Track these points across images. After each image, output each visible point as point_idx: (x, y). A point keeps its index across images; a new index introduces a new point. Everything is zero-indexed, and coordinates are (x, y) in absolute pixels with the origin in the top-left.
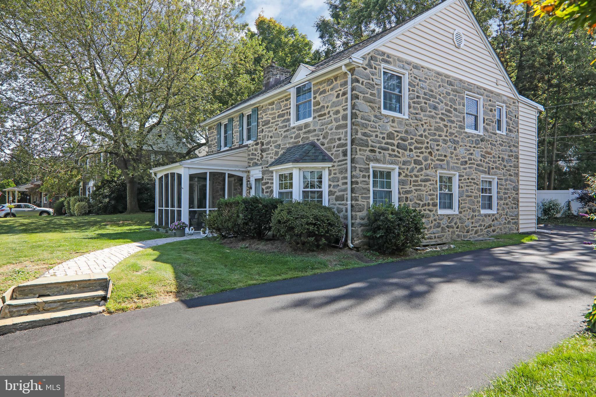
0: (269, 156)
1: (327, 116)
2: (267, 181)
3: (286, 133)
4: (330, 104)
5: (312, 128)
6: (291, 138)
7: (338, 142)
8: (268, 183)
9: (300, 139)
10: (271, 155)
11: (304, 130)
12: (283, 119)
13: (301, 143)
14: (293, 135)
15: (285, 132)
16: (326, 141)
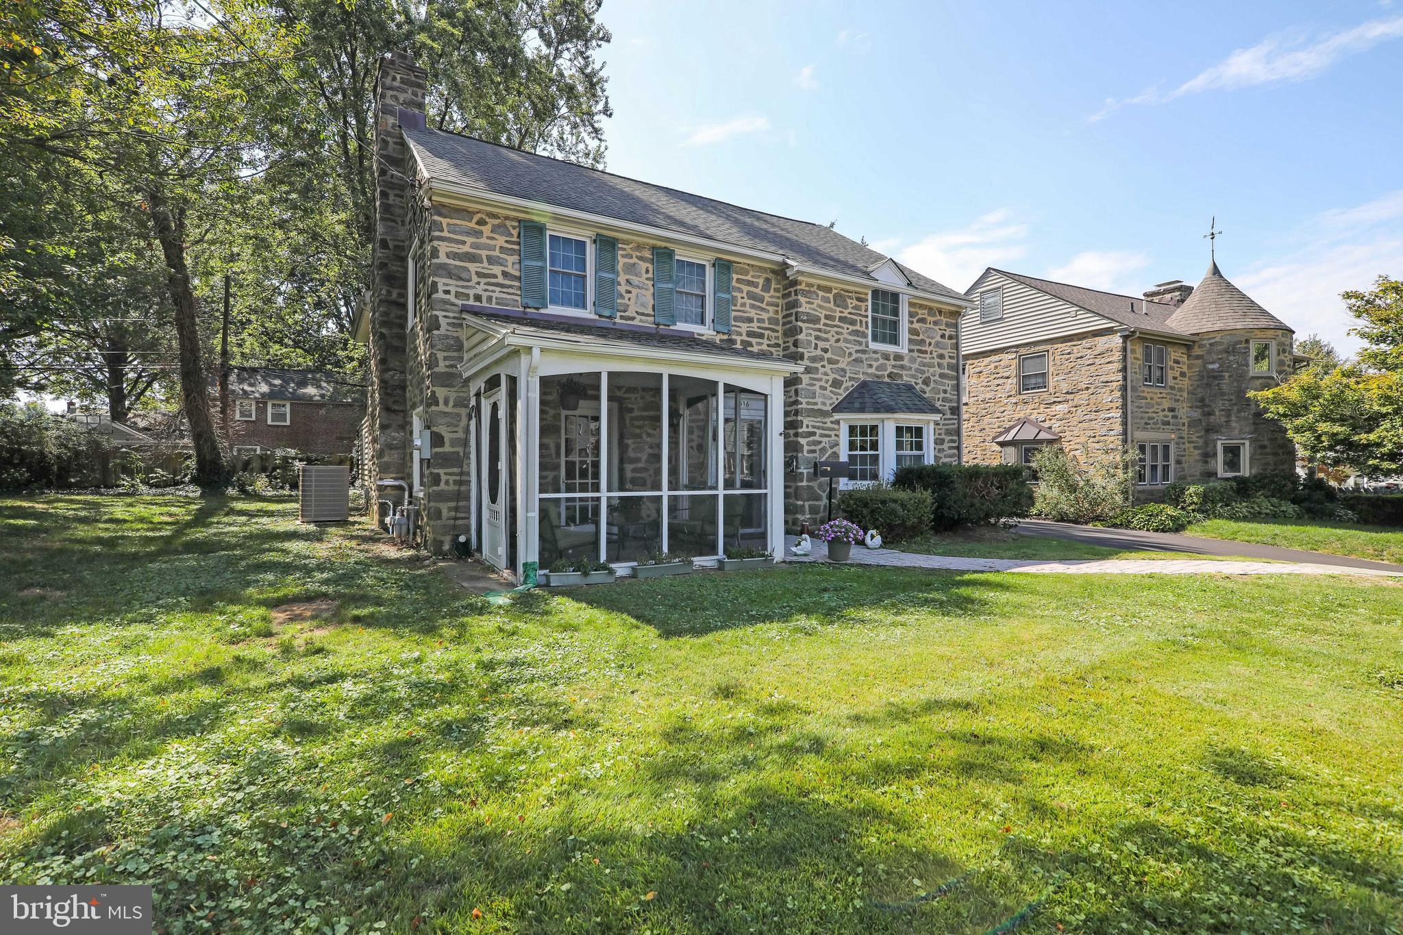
0: (818, 384)
1: (928, 356)
2: (810, 429)
3: (859, 355)
4: (933, 342)
5: (905, 362)
6: (871, 366)
7: (942, 395)
8: (814, 434)
9: (886, 373)
10: (823, 383)
11: (893, 362)
12: (851, 328)
13: (887, 380)
14: (875, 364)
15: (857, 351)
16: (927, 389)
